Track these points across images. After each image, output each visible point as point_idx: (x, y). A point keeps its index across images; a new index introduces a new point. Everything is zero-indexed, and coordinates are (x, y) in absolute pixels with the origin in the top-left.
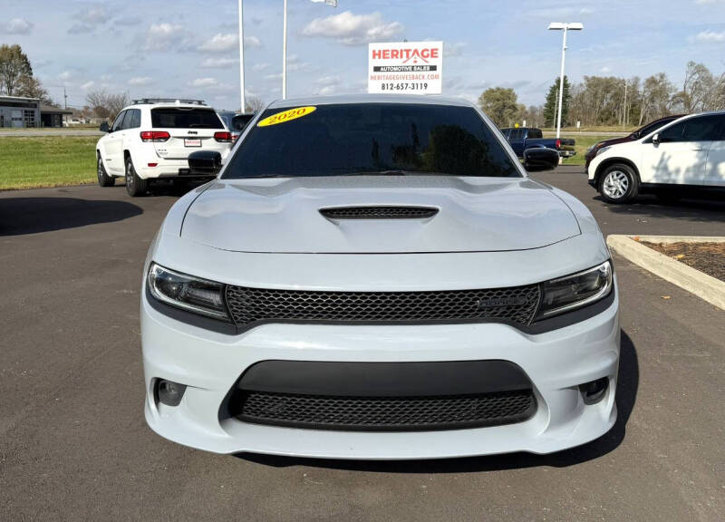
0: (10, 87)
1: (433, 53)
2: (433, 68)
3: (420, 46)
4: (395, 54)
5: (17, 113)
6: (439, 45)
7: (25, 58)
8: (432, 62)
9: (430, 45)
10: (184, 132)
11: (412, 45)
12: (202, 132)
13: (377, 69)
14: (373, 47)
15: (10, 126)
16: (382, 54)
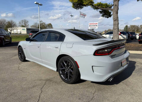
1: (97, 23)
2: (97, 26)
4: (92, 24)
7: (51, 25)
11: (94, 23)
13: (90, 26)
16: (90, 24)
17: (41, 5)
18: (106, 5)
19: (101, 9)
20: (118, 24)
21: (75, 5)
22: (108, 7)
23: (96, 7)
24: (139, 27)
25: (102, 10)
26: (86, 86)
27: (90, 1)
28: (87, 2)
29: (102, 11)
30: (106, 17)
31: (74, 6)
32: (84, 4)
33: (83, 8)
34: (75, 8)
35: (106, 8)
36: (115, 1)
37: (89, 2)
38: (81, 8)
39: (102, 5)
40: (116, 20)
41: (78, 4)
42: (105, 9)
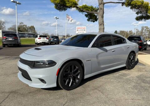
0: (32, 32)
2: (85, 30)
3: (83, 27)
4: (80, 28)
5: (32, 36)
6: (85, 27)
7: (34, 28)
8: (85, 29)
9: (84, 27)
10: (43, 38)
11: (82, 27)
12: (45, 38)
13: (77, 30)
14: (77, 27)
15: (31, 37)
16: (78, 28)
17: (19, 4)
18: (92, 8)
19: (86, 12)
20: (104, 29)
21: (58, 6)
22: (94, 10)
23: (81, 10)
24: (128, 32)
25: (88, 13)
26: (58, 97)
27: (73, 2)
28: (70, 4)
29: (88, 15)
30: (92, 21)
31: (56, 7)
32: (67, 5)
33: (66, 9)
34: (58, 10)
35: (92, 11)
36: (100, 4)
37: (73, 4)
38: (65, 10)
39: (87, 8)
40: (102, 24)
41: (61, 5)
42: (90, 12)
